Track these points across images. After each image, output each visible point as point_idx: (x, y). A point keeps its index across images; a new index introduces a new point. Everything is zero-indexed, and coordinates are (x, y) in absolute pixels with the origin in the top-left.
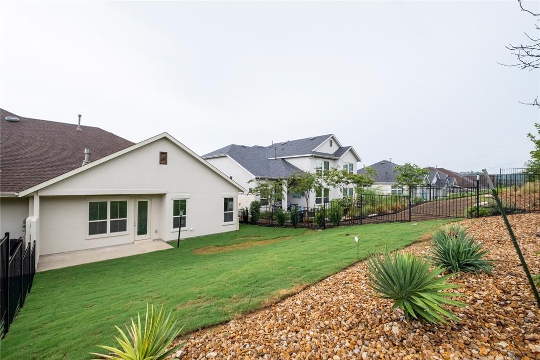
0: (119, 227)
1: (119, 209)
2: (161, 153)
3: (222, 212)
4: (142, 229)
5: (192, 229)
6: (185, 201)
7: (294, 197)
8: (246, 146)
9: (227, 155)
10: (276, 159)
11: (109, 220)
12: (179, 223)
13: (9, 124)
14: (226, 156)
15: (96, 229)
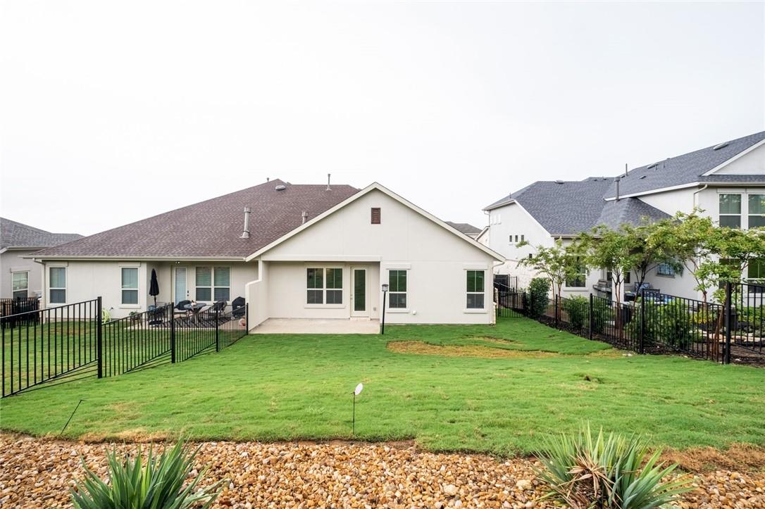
0: (335, 298)
1: (335, 278)
2: (373, 210)
3: (464, 293)
4: (360, 304)
5: (414, 312)
6: (405, 272)
7: (659, 274)
8: (564, 180)
9: (515, 201)
10: (618, 200)
11: (325, 289)
12: (398, 301)
14: (514, 203)
15: (314, 298)
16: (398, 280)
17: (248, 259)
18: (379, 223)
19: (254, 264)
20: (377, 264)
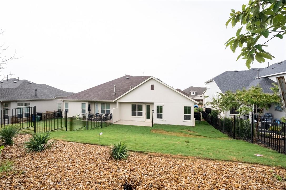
0: (140, 114)
1: (140, 108)
2: (151, 85)
3: (183, 114)
4: (148, 117)
5: (165, 120)
6: (162, 106)
9: (213, 80)
11: (137, 111)
12: (160, 116)
13: (127, 79)
16: (160, 109)
17: (113, 101)
18: (153, 90)
19: (115, 102)
20: (153, 103)
